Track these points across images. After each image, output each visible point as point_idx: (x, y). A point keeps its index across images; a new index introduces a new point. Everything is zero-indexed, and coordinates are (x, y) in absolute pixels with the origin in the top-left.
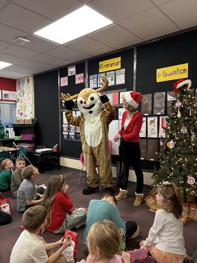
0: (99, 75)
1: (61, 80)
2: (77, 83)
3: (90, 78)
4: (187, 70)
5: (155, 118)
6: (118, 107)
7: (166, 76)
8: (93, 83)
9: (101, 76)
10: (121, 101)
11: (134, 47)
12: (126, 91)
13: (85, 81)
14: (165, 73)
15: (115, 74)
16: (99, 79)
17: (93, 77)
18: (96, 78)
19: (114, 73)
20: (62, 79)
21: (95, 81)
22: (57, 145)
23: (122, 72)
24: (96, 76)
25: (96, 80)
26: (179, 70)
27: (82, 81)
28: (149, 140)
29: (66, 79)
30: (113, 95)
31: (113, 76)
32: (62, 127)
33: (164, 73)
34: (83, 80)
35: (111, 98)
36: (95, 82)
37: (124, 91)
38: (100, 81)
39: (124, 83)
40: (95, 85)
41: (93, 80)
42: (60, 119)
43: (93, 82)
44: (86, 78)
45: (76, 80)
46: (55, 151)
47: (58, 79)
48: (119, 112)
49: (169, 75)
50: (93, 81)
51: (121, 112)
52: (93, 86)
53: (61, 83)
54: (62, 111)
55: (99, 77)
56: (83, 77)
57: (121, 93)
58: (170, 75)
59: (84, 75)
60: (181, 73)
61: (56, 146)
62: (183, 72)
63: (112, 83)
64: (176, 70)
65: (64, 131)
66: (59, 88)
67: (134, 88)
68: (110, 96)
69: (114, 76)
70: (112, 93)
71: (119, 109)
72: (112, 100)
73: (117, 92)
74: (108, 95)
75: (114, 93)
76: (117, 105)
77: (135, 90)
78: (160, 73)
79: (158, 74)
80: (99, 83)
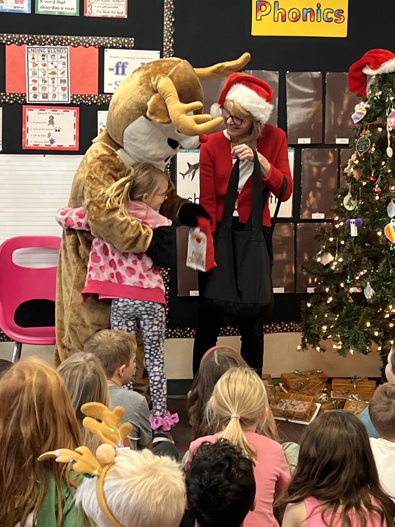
4: (346, 14)
6: (93, 104)
7: (284, 20)
10: (110, 84)
12: (133, 48)
14: (281, 11)
26: (322, 8)
30: (72, 54)
33: (276, 9)
35: (60, 66)
37: (124, 48)
39: (124, 15)
48: (100, 127)
49: (292, 19)
57: (108, 53)
58: (296, 20)
60: (330, 20)
62: (334, 18)
63: (64, 6)
64: (315, 9)
67: (168, 42)
68: (58, 56)
70: (68, 47)
71: (99, 112)
72: (66, 73)
73: (93, 44)
74: (47, 52)
75: (78, 46)
76: (92, 96)
77: (171, 50)
78: (263, 8)
79: (258, 9)
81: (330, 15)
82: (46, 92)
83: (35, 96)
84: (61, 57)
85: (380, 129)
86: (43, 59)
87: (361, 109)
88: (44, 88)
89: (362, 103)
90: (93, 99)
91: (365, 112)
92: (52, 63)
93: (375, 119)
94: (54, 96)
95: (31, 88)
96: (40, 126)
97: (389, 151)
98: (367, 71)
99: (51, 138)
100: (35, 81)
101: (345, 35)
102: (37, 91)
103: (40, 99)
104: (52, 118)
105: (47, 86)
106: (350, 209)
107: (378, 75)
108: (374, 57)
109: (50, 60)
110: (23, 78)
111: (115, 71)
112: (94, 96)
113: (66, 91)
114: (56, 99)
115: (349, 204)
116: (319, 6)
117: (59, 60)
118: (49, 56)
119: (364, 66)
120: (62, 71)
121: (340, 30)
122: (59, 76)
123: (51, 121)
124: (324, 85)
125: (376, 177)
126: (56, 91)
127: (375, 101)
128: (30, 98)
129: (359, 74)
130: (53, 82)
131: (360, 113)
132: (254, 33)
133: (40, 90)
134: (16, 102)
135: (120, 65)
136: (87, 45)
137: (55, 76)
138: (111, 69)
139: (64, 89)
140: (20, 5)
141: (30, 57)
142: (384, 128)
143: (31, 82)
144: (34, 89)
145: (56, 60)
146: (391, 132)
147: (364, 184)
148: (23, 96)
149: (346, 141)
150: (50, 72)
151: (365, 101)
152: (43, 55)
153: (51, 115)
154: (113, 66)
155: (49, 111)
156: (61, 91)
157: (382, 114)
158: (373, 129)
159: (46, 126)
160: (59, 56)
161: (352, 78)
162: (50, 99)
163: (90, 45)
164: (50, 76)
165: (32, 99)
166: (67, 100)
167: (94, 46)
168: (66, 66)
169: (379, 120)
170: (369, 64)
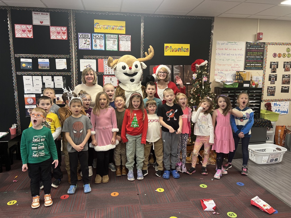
0: (94, 35)
1: (16, 28)
2: (53, 38)
3: (80, 37)
4: (189, 50)
7: (173, 51)
8: (84, 44)
9: (97, 36)
11: (142, 16)
13: (70, 38)
14: (172, 49)
15: (117, 39)
16: (94, 40)
17: (85, 36)
18: (89, 37)
19: (117, 37)
20: (18, 26)
21: (88, 42)
23: (128, 39)
24: (89, 36)
25: (89, 40)
27: (65, 37)
29: (29, 28)
31: (115, 41)
36: (88, 43)
38: (96, 42)
40: (88, 46)
41: (84, 39)
43: (85, 42)
45: (51, 34)
49: (175, 51)
52: (84, 47)
53: (16, 32)
54: (22, 75)
55: (94, 37)
56: (66, 32)
59: (68, 30)
60: (185, 51)
63: (114, 48)
65: (26, 104)
69: (116, 41)
78: (167, 48)
79: (166, 48)
80: (95, 45)
81: (185, 50)
83: (106, 73)
85: (201, 81)
87: (195, 76)
88: (109, 71)
89: (195, 74)
91: (197, 77)
93: (199, 78)
94: (112, 73)
95: (105, 71)
96: (108, 81)
97: (203, 87)
98: (197, 65)
100: (106, 69)
101: (189, 55)
103: (108, 73)
106: (192, 103)
107: (200, 66)
108: (199, 61)
110: (103, 68)
114: (112, 74)
115: (192, 101)
116: (182, 47)
119: (196, 64)
121: (187, 54)
123: (111, 80)
124: (183, 69)
125: (200, 94)
127: (199, 73)
128: (105, 73)
129: (194, 66)
131: (195, 77)
132: (165, 55)
133: (107, 71)
134: (101, 75)
140: (101, 48)
141: (105, 62)
142: (202, 81)
146: (204, 82)
147: (196, 96)
148: (103, 73)
149: (189, 83)
151: (196, 73)
155: (110, 77)
157: (201, 77)
158: (199, 81)
159: (110, 81)
161: (192, 67)
162: (110, 73)
169: (200, 79)
170: (197, 63)
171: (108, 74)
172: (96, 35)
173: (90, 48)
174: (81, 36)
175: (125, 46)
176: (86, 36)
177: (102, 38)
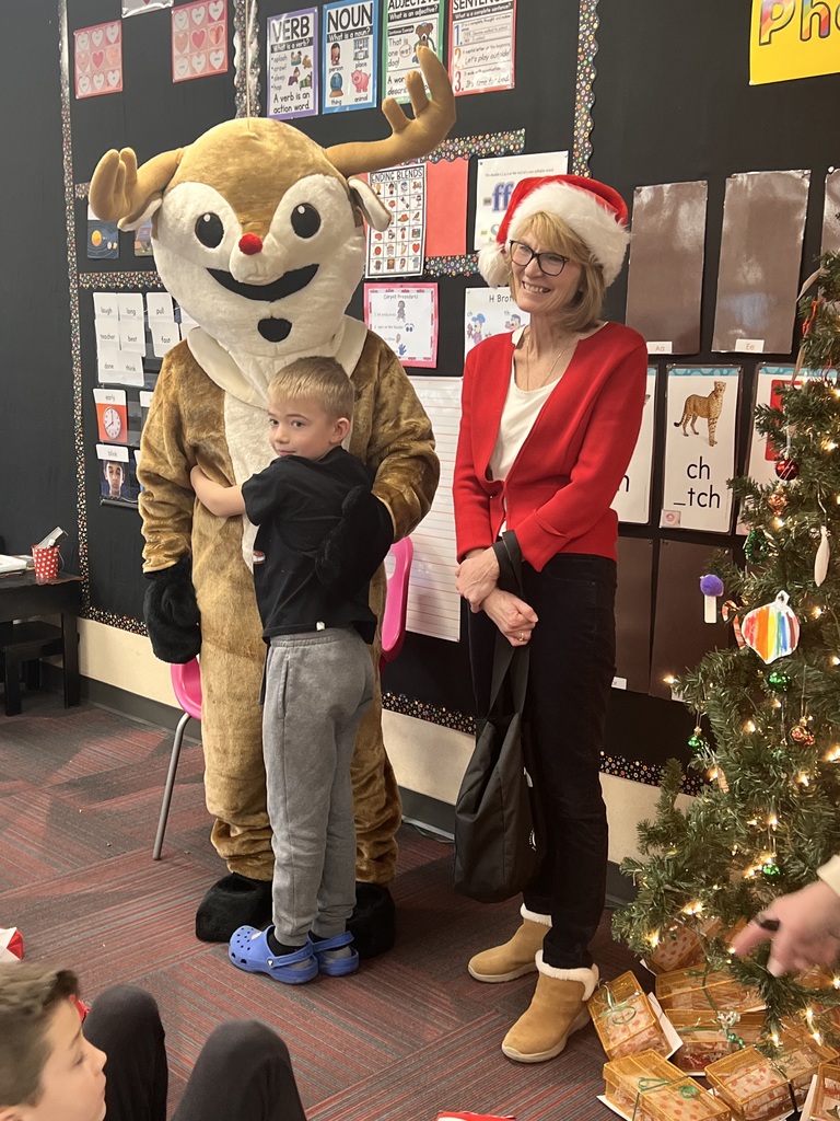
0: (333, 12)
1: (78, 50)
2: (181, 72)
3: (272, 41)
5: (718, 378)
6: (459, 275)
8: (292, 80)
9: (345, 19)
10: (484, 233)
12: (524, 152)
13: (237, 61)
14: (819, 8)
16: (329, 46)
17: (294, 29)
18: (311, 35)
20: (82, 38)
21: (307, 65)
22: (58, 532)
24: (311, 25)
25: (309, 52)
27: (218, 62)
28: (668, 546)
29: (112, 39)
30: (429, 177)
31: (430, 27)
32: (91, 409)
33: (807, 6)
34: (222, 55)
35: (414, 203)
36: (304, 73)
37: (508, 153)
38: (336, 58)
39: (509, 84)
40: (306, 95)
41: (288, 54)
42: (76, 351)
43: (290, 72)
44: (243, 37)
45: (176, 52)
46: (43, 576)
47: (59, 38)
48: (468, 320)
50: (289, 60)
51: (481, 318)
52: (286, 104)
53: (78, 71)
54: (91, 291)
55: (333, 30)
56: (223, 24)
57: (484, 166)
59: (231, 12)
61: (50, 541)
65: (102, 439)
66: (66, 114)
67: (581, 129)
68: (410, 185)
69: (435, 23)
70: (425, 164)
71: (467, 290)
72: (420, 217)
73: (460, 152)
74: (396, 179)
75: (439, 159)
76: (458, 258)
77: (587, 145)
78: (777, 9)
80: (333, 78)
82: (393, 256)
83: (378, 265)
84: (415, 187)
86: (391, 193)
88: (390, 249)
90: (458, 265)
92: (403, 200)
94: (403, 262)
95: (373, 250)
96: (387, 321)
99: (400, 343)
100: (379, 237)
102: (381, 256)
103: (384, 269)
104: (402, 304)
105: (394, 245)
109: (400, 193)
111: (492, 206)
112: (460, 259)
113: (419, 253)
114: (405, 269)
117: (413, 191)
118: (399, 186)
120: (416, 212)
122: (413, 223)
126: (406, 254)
128: (371, 270)
130: (403, 236)
132: (754, 79)
133: (384, 253)
135: (502, 190)
136: (452, 157)
137: (406, 223)
138: (487, 202)
139: (416, 248)
143: (373, 239)
144: (378, 251)
145: (407, 193)
150: (399, 217)
152: (391, 185)
153: (401, 299)
154: (490, 194)
155: (397, 290)
156: (412, 252)
160: (412, 185)
162: (398, 269)
163: (456, 156)
164: (400, 224)
165: (373, 271)
166: (418, 269)
167: (462, 155)
168: (421, 202)
171: (386, 271)
172: (340, 10)
173: (311, 108)
174: (277, 39)
175: (480, 54)
176: (299, 30)
177: (367, 23)
